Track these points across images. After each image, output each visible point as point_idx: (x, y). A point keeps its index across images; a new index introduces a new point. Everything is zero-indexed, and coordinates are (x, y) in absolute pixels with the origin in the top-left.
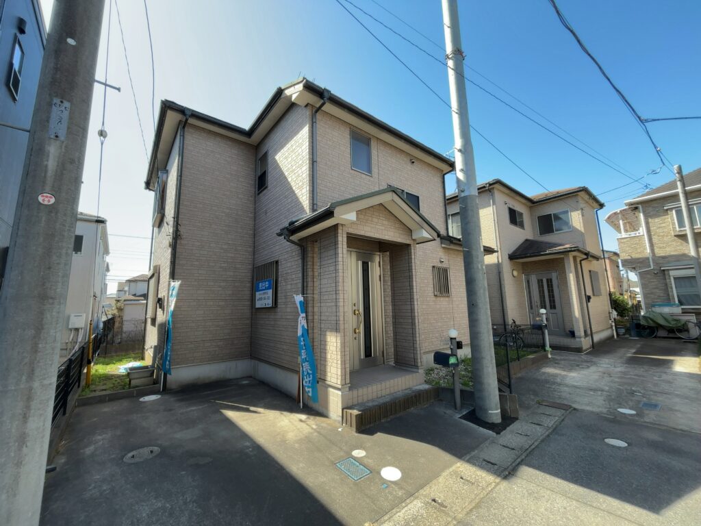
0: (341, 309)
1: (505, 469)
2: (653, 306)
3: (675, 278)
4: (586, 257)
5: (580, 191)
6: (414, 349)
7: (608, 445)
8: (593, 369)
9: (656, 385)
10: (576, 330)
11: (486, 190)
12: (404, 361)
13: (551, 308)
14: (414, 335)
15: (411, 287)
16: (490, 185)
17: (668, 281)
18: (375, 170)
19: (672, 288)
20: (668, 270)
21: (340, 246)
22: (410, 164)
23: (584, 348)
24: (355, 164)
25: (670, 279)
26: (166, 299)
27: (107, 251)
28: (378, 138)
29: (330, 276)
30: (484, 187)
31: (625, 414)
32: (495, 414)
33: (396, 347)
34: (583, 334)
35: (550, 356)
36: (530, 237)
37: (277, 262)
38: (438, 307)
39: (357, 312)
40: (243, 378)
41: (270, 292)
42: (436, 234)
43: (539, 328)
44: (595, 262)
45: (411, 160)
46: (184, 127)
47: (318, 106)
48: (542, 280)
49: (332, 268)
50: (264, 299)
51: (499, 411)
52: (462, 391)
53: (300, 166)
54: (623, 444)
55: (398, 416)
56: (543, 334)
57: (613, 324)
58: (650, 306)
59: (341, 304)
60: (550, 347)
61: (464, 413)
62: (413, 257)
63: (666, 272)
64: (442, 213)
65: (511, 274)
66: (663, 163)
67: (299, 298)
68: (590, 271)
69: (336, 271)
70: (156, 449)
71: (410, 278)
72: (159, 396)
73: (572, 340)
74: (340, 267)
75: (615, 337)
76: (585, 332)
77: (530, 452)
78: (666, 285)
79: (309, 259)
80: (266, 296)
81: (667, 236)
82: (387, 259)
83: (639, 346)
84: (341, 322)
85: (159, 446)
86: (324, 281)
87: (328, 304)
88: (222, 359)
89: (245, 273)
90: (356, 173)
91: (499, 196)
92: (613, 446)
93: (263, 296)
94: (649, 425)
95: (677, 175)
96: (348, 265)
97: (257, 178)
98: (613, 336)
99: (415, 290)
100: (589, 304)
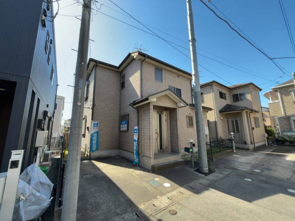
0: (151, 132)
1: (205, 185)
2: (284, 132)
3: (293, 120)
4: (251, 111)
5: (250, 84)
6: (178, 146)
7: (245, 180)
8: (251, 156)
9: (274, 163)
10: (247, 141)
11: (209, 85)
12: (174, 151)
13: (237, 132)
14: (178, 141)
15: (177, 124)
16: (211, 83)
17: (290, 121)
18: (164, 80)
19: (292, 124)
20: (290, 117)
21: (151, 109)
22: (177, 77)
23: (250, 149)
24: (156, 79)
25: (291, 121)
26: (90, 127)
27: (63, 109)
28: (165, 69)
29: (147, 120)
30: (209, 84)
31: (256, 172)
32: (206, 169)
33: (171, 146)
34: (250, 143)
35: (235, 151)
36: (229, 103)
37: (128, 114)
38: (189, 131)
39: (157, 133)
40: (116, 156)
41: (126, 125)
42: (186, 105)
43: (231, 140)
44: (257, 113)
45: (178, 76)
46: (96, 67)
47: (143, 59)
48: (233, 121)
49: (148, 117)
50: (124, 127)
51: (208, 168)
52: (195, 162)
53: (137, 81)
54: (250, 180)
55: (171, 169)
56: (232, 143)
57: (266, 139)
58: (282, 132)
59: (151, 130)
60: (235, 148)
61: (195, 169)
62: (177, 113)
63: (290, 118)
64: (191, 95)
65: (220, 118)
66: (284, 73)
67: (136, 128)
68: (254, 117)
69: (149, 118)
70: (92, 175)
71: (176, 120)
72: (88, 161)
73: (245, 145)
74: (151, 117)
75: (267, 144)
76: (251, 142)
77: (216, 181)
78: (290, 123)
79: (140, 114)
80: (125, 126)
81: (290, 102)
82: (168, 113)
83: (275, 148)
84: (151, 136)
85: (93, 174)
86: (145, 122)
87: (147, 130)
88: (109, 149)
89: (117, 118)
90: (157, 82)
91: (215, 87)
92: (246, 181)
93: (123, 127)
94: (263, 175)
95: (293, 77)
96: (154, 116)
97: (121, 84)
98: (266, 144)
99: (178, 125)
100: (253, 131)
